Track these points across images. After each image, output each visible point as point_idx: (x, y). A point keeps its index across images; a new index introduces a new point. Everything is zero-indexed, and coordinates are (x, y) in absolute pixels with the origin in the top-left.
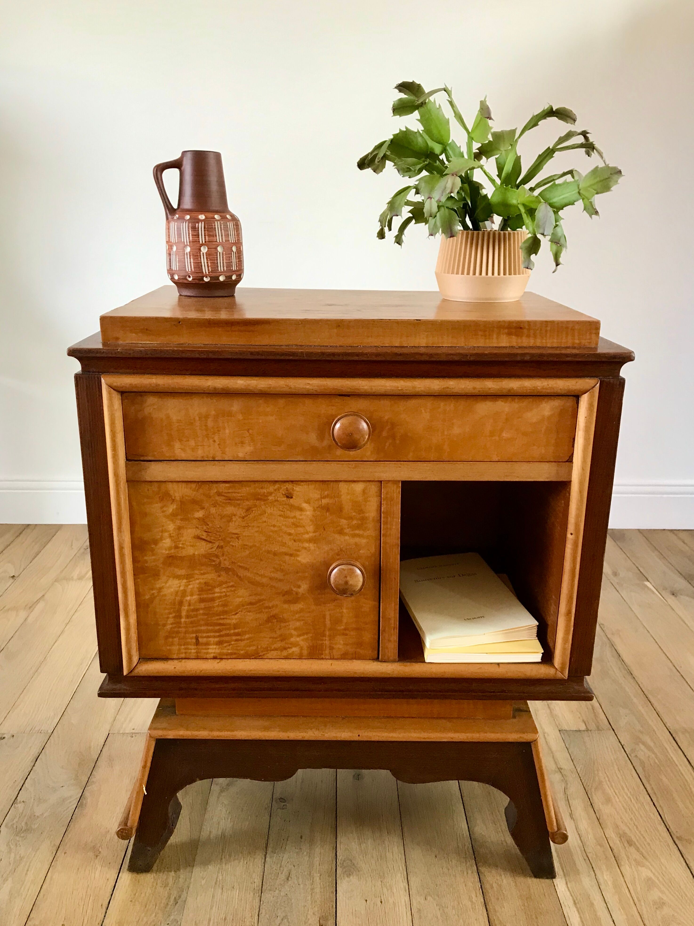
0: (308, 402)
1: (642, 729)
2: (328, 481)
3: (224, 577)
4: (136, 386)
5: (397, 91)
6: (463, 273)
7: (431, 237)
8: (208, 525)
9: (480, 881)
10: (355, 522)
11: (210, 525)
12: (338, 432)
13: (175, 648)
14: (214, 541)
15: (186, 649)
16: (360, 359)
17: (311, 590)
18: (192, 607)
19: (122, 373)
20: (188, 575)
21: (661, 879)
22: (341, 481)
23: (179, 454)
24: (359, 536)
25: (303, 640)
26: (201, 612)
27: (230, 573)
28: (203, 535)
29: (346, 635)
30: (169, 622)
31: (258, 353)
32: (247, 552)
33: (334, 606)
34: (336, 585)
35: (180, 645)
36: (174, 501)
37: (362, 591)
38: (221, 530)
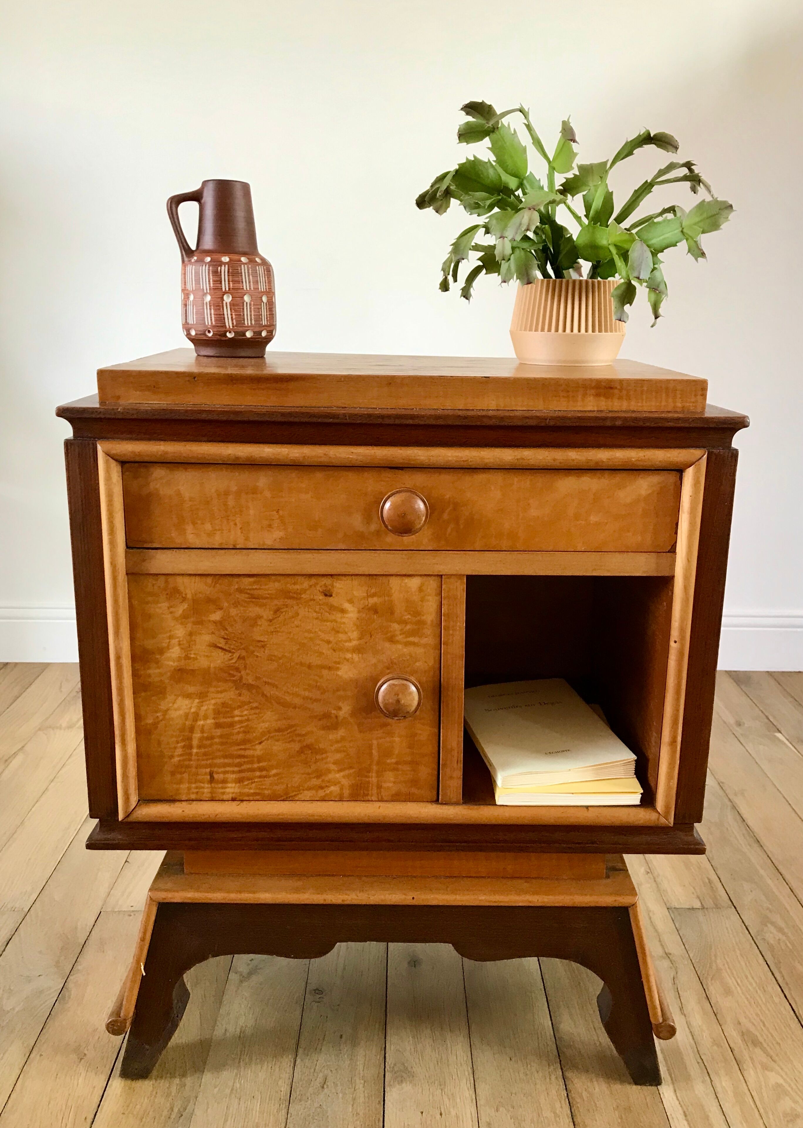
0: (351, 476)
1: (770, 907)
2: (376, 575)
3: (246, 696)
4: (140, 454)
5: (463, 113)
6: (543, 330)
7: (503, 284)
8: (226, 629)
9: (566, 1089)
10: (408, 627)
11: (230, 630)
12: (387, 512)
13: (184, 786)
14: (233, 651)
15: (197, 788)
16: (415, 423)
17: (353, 714)
18: (205, 735)
19: (123, 439)
20: (201, 693)
21: (794, 1087)
22: (392, 575)
23: (192, 539)
24: (414, 644)
25: (344, 777)
26: (217, 740)
27: (254, 691)
28: (221, 643)
29: (397, 770)
30: (176, 753)
31: (290, 414)
32: (275, 665)
33: (384, 733)
34: (386, 705)
35: (190, 782)
36: (184, 599)
37: (418, 713)
38: (243, 636)
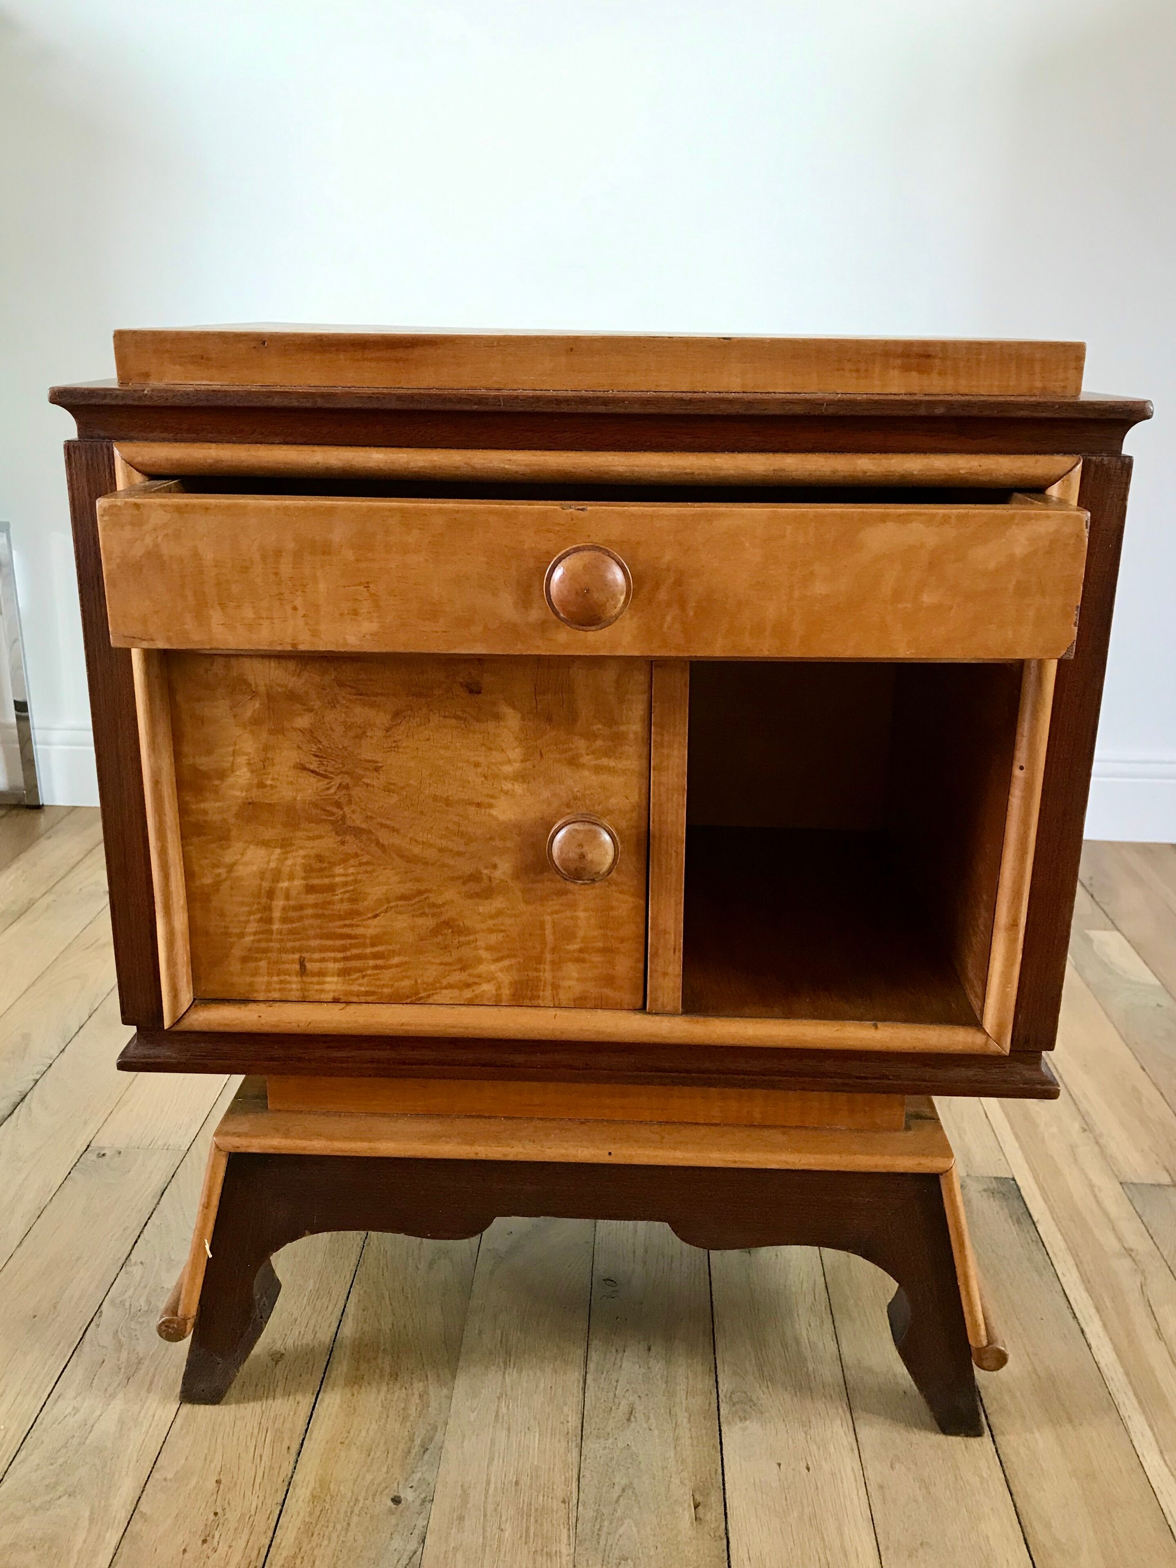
3: (352, 846)
4: (177, 463)
8: (320, 743)
10: (600, 742)
11: (325, 743)
12: (557, 586)
13: (261, 980)
14: (332, 775)
15: (281, 982)
16: (610, 412)
17: (516, 874)
18: (292, 903)
19: (153, 440)
20: (283, 840)
24: (608, 769)
25: (501, 970)
26: (309, 911)
27: (364, 837)
28: (311, 764)
29: (583, 961)
30: (249, 930)
31: (412, 398)
32: (394, 799)
33: (562, 905)
34: (563, 861)
35: (270, 974)
36: (254, 694)
37: (614, 874)
38: (346, 754)
